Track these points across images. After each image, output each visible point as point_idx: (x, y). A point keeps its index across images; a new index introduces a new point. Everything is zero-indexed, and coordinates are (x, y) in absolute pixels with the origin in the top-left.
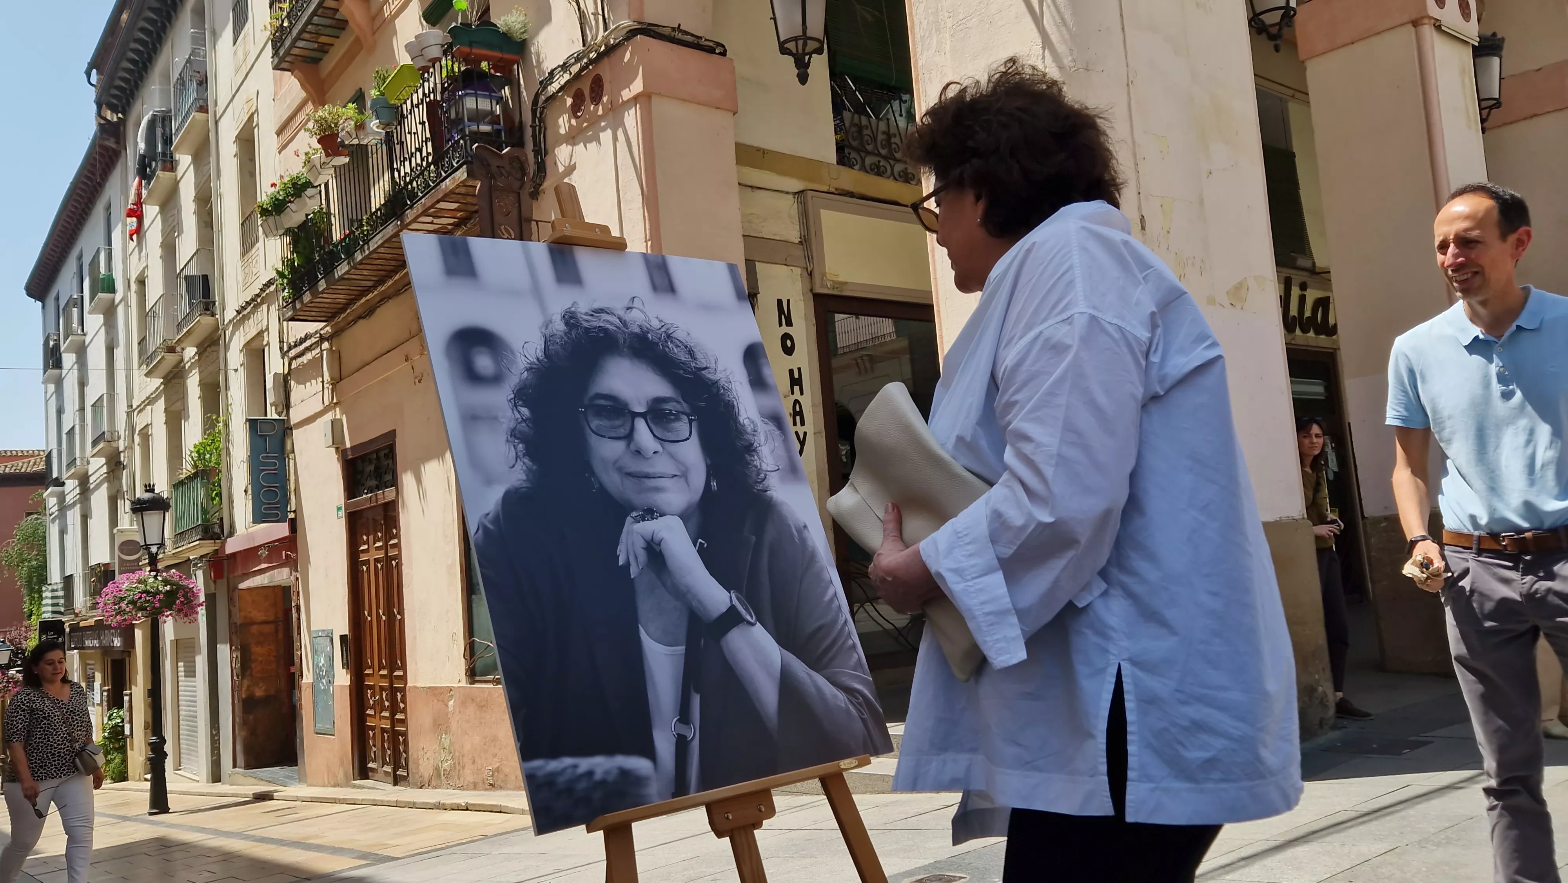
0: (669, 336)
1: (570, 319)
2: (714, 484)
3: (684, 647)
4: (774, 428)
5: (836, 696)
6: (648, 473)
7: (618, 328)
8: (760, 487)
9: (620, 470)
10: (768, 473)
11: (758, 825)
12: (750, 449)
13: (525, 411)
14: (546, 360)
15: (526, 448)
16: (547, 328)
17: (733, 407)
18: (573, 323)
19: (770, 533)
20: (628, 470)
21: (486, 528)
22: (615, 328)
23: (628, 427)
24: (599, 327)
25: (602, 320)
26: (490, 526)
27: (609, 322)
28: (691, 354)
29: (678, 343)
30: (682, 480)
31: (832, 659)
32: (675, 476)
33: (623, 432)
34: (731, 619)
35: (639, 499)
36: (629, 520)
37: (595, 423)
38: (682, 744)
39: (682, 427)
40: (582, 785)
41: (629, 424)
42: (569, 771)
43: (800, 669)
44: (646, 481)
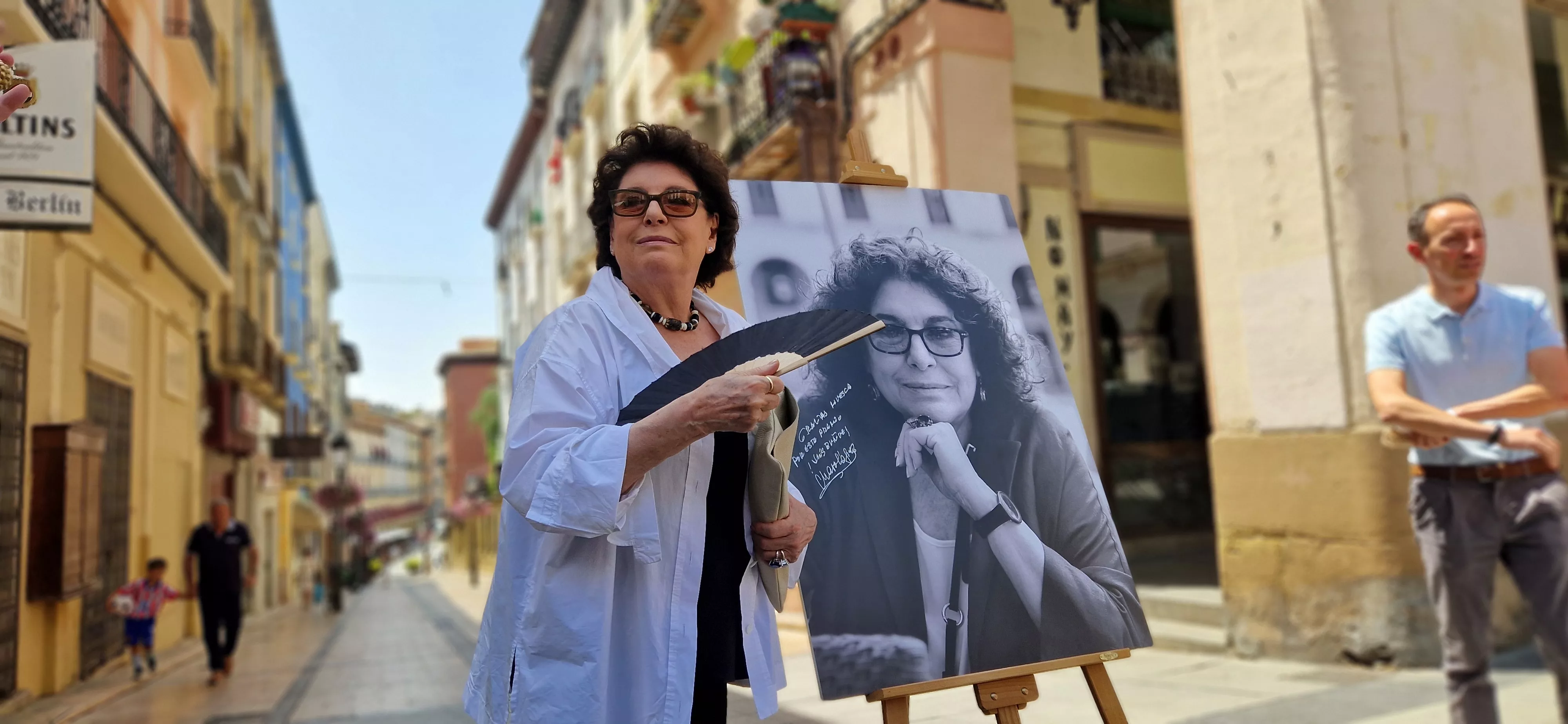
0: (944, 262)
1: (857, 250)
2: (983, 394)
3: (954, 541)
4: (1040, 343)
5: (1097, 592)
6: (923, 385)
7: (899, 256)
8: (1026, 397)
9: (898, 381)
10: (1033, 384)
11: (1022, 705)
12: (1017, 362)
14: (835, 285)
16: (837, 258)
17: (1002, 325)
18: (859, 253)
19: (1035, 440)
20: (905, 382)
22: (896, 256)
23: (906, 344)
24: (882, 255)
25: (884, 250)
27: (891, 251)
28: (963, 278)
29: (952, 267)
30: (954, 391)
31: (1094, 557)
32: (948, 387)
33: (901, 348)
34: (997, 517)
35: (917, 409)
36: (905, 425)
37: (877, 340)
38: (952, 629)
39: (955, 342)
40: (863, 660)
41: (907, 340)
42: (851, 647)
43: (1062, 565)
44: (921, 391)
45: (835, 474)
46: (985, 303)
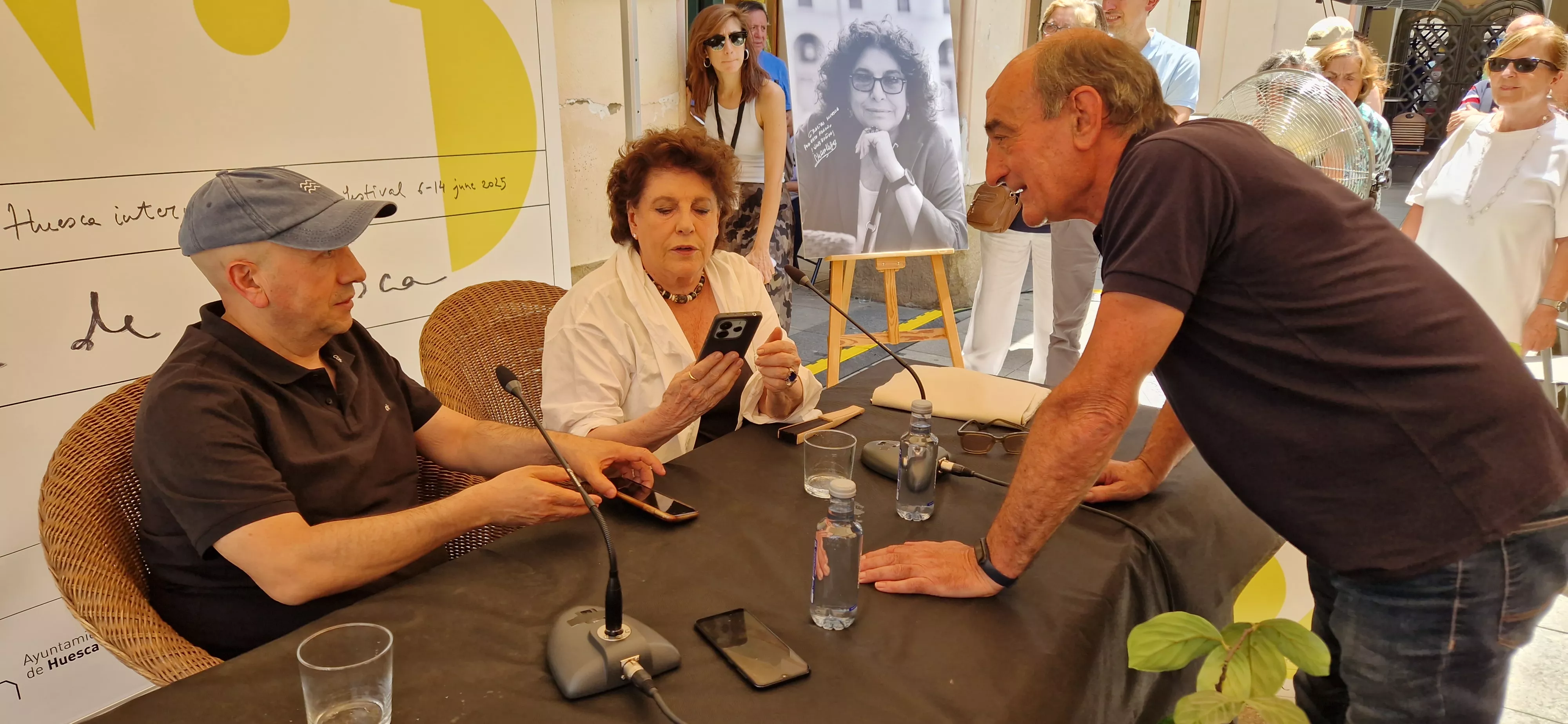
0: (901, 36)
1: (853, 29)
2: (908, 116)
3: (878, 192)
4: (947, 87)
5: (945, 221)
6: (877, 110)
7: (876, 32)
8: (932, 119)
9: (864, 107)
10: (937, 112)
12: (931, 98)
13: (825, 76)
14: (838, 51)
15: (823, 96)
16: (841, 34)
17: (927, 76)
18: (854, 32)
19: (932, 142)
20: (868, 108)
21: (801, 131)
22: (874, 33)
23: (871, 86)
24: (867, 32)
25: (868, 28)
26: (803, 131)
27: (871, 30)
28: (911, 47)
29: (905, 40)
30: (893, 113)
31: (948, 205)
32: (890, 111)
33: (868, 88)
34: (903, 181)
35: (871, 123)
36: (864, 132)
37: (856, 83)
38: (869, 233)
39: (898, 86)
40: (825, 242)
41: (872, 84)
42: (821, 236)
43: (931, 207)
44: (875, 113)
45: (824, 155)
46: (920, 63)
